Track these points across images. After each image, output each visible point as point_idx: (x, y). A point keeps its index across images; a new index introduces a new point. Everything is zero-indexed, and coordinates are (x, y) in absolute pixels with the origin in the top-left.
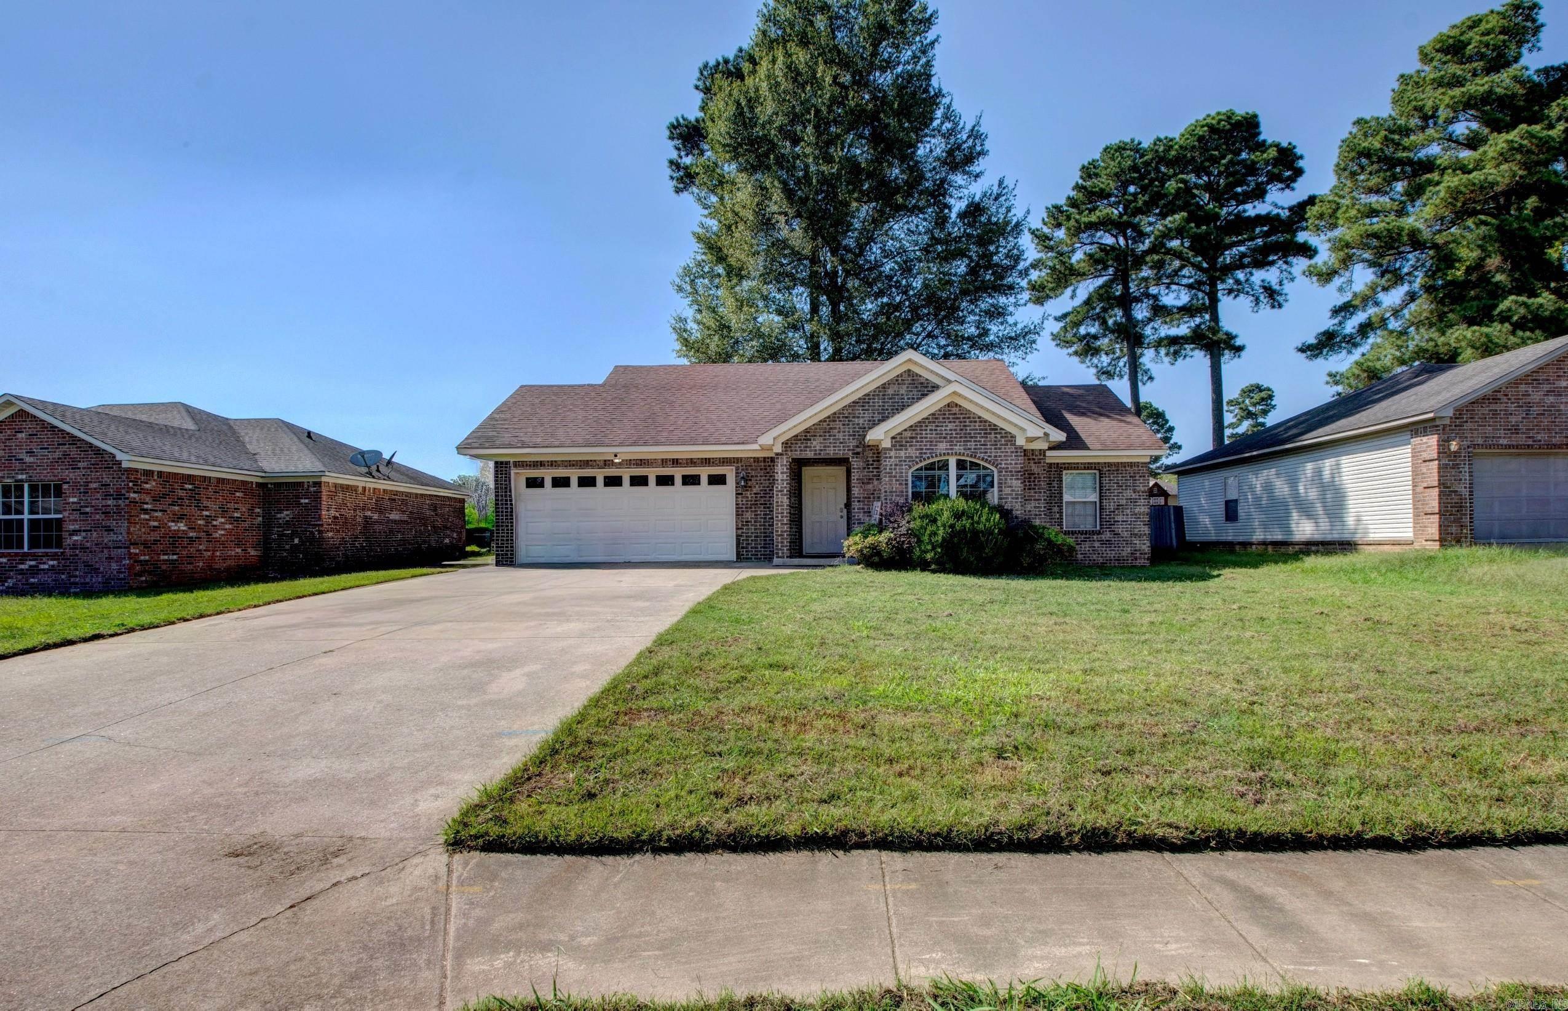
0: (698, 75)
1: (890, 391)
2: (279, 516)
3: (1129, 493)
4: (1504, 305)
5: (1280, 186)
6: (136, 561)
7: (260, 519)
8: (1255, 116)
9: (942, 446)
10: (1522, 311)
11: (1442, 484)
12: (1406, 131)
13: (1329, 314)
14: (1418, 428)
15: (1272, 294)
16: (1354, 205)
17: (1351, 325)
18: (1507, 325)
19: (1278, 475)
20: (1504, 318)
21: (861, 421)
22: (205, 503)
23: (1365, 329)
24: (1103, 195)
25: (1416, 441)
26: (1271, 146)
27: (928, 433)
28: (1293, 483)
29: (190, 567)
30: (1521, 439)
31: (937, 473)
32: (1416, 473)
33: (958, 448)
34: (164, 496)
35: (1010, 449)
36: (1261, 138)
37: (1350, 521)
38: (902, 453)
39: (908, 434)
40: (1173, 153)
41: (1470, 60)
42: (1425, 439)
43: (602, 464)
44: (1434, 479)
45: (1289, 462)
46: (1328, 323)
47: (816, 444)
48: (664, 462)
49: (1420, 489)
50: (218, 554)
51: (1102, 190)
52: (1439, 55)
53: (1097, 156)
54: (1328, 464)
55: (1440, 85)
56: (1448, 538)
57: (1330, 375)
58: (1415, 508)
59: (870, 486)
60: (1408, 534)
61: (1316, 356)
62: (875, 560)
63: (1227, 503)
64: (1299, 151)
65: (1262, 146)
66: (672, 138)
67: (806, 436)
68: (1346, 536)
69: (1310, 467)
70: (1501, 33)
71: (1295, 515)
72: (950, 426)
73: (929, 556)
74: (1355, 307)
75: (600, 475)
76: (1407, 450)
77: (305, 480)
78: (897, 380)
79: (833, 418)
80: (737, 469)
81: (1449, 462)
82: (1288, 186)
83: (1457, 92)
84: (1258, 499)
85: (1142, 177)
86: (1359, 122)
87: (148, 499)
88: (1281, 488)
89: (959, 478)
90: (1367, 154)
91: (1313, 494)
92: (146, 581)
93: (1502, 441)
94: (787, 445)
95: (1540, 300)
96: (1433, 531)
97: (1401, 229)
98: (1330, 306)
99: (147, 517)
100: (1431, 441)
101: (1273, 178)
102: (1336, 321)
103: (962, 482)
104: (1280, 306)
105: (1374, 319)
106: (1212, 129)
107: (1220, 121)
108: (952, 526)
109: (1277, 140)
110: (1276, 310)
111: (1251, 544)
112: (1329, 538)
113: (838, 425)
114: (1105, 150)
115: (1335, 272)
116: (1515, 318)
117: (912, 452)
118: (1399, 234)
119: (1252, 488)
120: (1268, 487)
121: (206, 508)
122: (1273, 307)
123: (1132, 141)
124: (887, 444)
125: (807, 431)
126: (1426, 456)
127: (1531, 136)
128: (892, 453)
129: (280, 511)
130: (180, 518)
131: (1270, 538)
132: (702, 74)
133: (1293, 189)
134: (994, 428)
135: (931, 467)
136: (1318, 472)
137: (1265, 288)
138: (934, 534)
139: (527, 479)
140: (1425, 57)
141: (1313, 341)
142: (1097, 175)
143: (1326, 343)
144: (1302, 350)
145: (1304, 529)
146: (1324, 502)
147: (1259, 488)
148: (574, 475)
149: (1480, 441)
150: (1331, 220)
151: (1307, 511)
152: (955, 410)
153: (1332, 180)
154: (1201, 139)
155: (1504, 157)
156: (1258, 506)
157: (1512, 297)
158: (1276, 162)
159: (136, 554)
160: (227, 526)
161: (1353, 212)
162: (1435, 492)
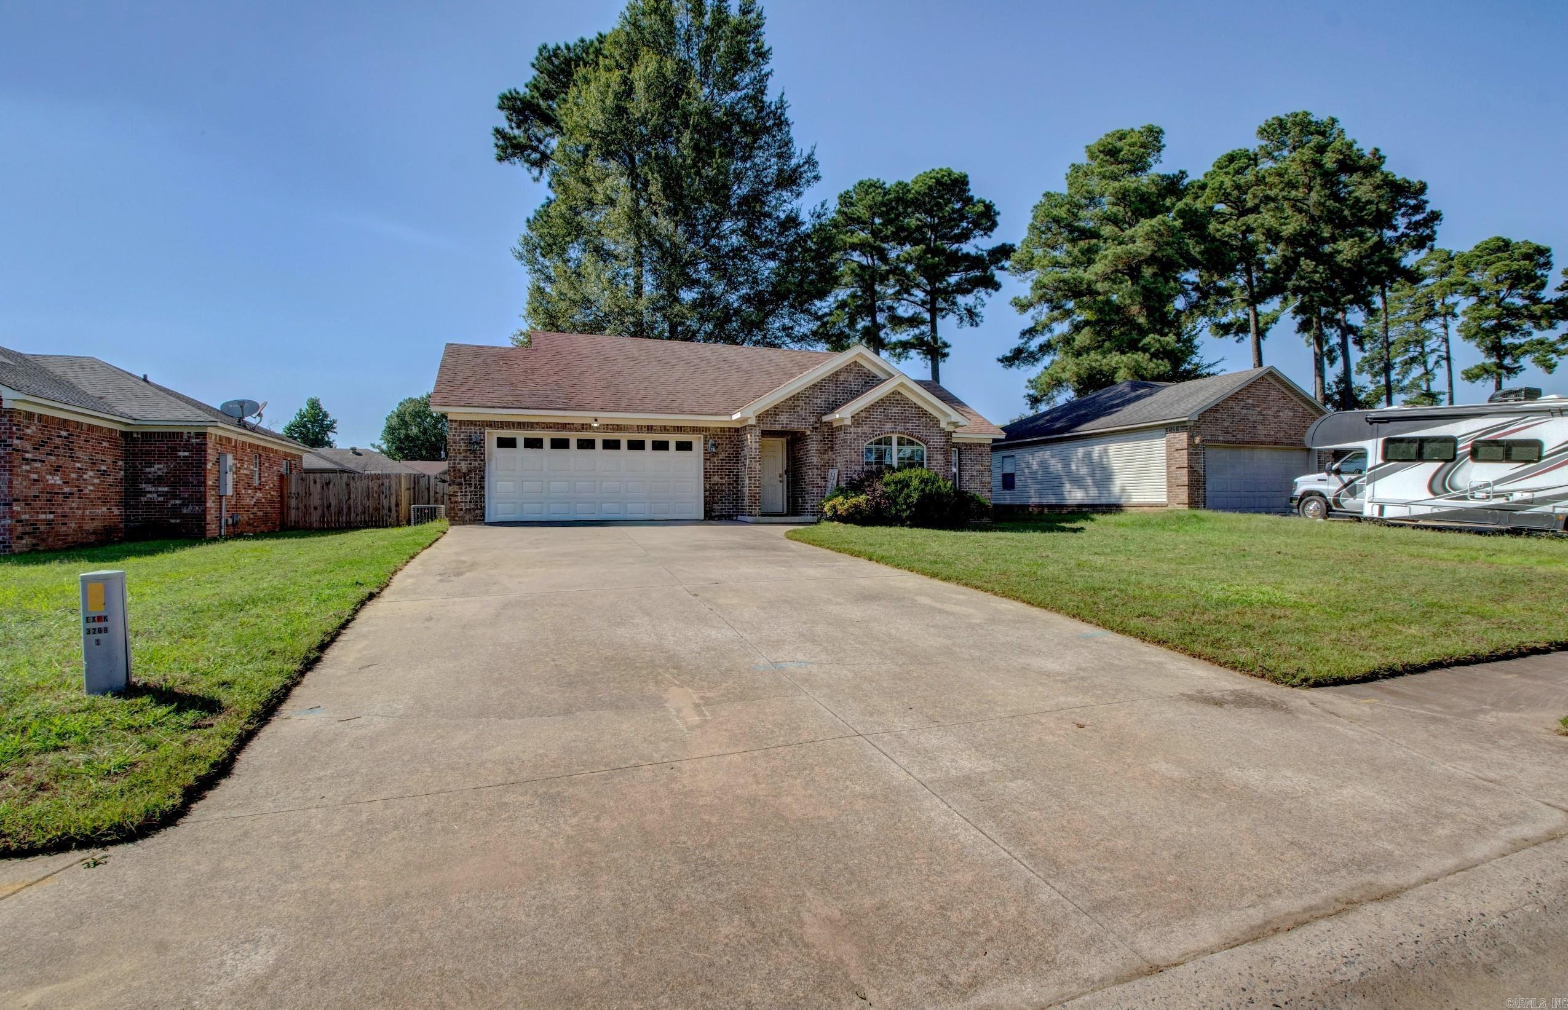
0: (537, 54)
1: (841, 378)
2: (148, 470)
3: (978, 467)
4: (1147, 340)
5: (982, 233)
6: (18, 521)
7: (122, 473)
8: (966, 176)
9: (889, 426)
10: (1157, 345)
11: (1190, 467)
12: (1079, 207)
13: (1018, 335)
14: (1170, 428)
15: (972, 315)
16: (1045, 256)
17: (1034, 344)
18: (1147, 354)
19: (1053, 456)
20: (1145, 350)
21: (819, 401)
22: (79, 454)
23: (1046, 348)
24: (859, 221)
25: (1171, 435)
26: (979, 201)
27: (878, 414)
28: (1066, 463)
29: (64, 528)
30: (1229, 438)
31: (883, 447)
32: (1169, 458)
33: (900, 428)
34: (43, 443)
35: (937, 430)
36: (971, 193)
37: (1116, 490)
38: (859, 430)
39: (864, 414)
40: (911, 196)
41: (1122, 163)
42: (1177, 435)
43: (580, 427)
44: (1184, 462)
45: (1065, 446)
46: (1017, 342)
47: (783, 418)
48: (640, 428)
49: (1173, 468)
50: (87, 513)
51: (860, 218)
52: (1101, 156)
53: (851, 188)
54: (1097, 449)
55: (1104, 177)
56: (1193, 503)
57: (1030, 381)
58: (1169, 481)
59: (826, 456)
60: (1163, 499)
61: (1010, 366)
62: (856, 517)
63: (1005, 476)
64: (997, 208)
65: (969, 200)
66: (501, 107)
67: (775, 411)
68: (1113, 501)
69: (1081, 451)
70: (1140, 147)
71: (1067, 486)
72: (895, 410)
73: (905, 514)
74: (1036, 331)
75: (573, 437)
76: (1163, 441)
77: (185, 431)
78: (847, 369)
79: (796, 397)
80: (705, 437)
81: (1194, 451)
82: (985, 234)
83: (1117, 184)
84: (1033, 474)
85: (888, 213)
86: (1047, 195)
87: (29, 447)
88: (1056, 465)
89: (899, 451)
90: (1057, 220)
91: (1084, 470)
92: (26, 545)
93: (1221, 438)
94: (759, 418)
95: (1167, 338)
96: (1183, 495)
97: (1083, 279)
98: (1020, 330)
99: (28, 468)
100: (1184, 436)
101: (977, 225)
102: (1023, 341)
103: (901, 455)
104: (977, 325)
105: (1052, 342)
106: (939, 182)
107: (943, 176)
108: (923, 490)
109: (983, 198)
110: (974, 328)
111: (1029, 506)
112: (1097, 502)
113: (801, 403)
114: (860, 183)
115: (1031, 305)
116: (1153, 350)
117: (866, 429)
118: (1081, 283)
119: (1028, 465)
120: (1043, 464)
121: (78, 459)
122: (972, 325)
123: (878, 180)
124: (848, 422)
125: (776, 407)
126: (1178, 446)
127: (1164, 223)
128: (852, 430)
129: (151, 465)
130: (57, 469)
131: (1045, 502)
132: (541, 54)
133: (990, 237)
134: (925, 413)
135: (879, 442)
136: (1088, 456)
137: (966, 309)
138: (909, 496)
139: (499, 439)
140: (1092, 156)
141: (1009, 354)
142: (852, 204)
143: (1016, 357)
144: (1001, 360)
145: (1075, 496)
146: (1093, 476)
147: (1035, 466)
148: (547, 436)
149: (1209, 437)
150: (1026, 266)
151: (1078, 482)
152: (898, 397)
153: (1024, 234)
154: (930, 188)
155: (1148, 237)
156: (1036, 481)
157: (1151, 335)
158: (981, 215)
159: (18, 513)
160: (96, 481)
161: (1046, 262)
162: (1185, 471)
